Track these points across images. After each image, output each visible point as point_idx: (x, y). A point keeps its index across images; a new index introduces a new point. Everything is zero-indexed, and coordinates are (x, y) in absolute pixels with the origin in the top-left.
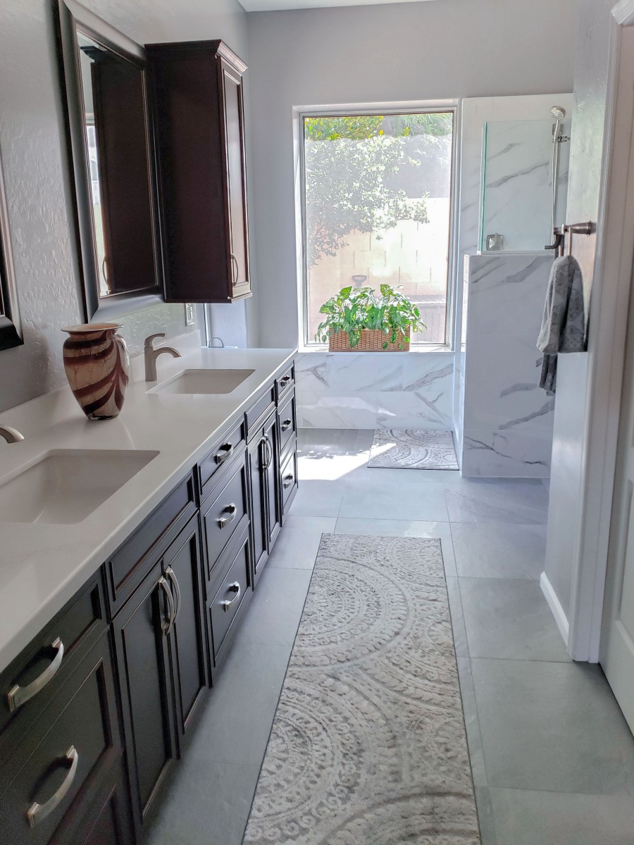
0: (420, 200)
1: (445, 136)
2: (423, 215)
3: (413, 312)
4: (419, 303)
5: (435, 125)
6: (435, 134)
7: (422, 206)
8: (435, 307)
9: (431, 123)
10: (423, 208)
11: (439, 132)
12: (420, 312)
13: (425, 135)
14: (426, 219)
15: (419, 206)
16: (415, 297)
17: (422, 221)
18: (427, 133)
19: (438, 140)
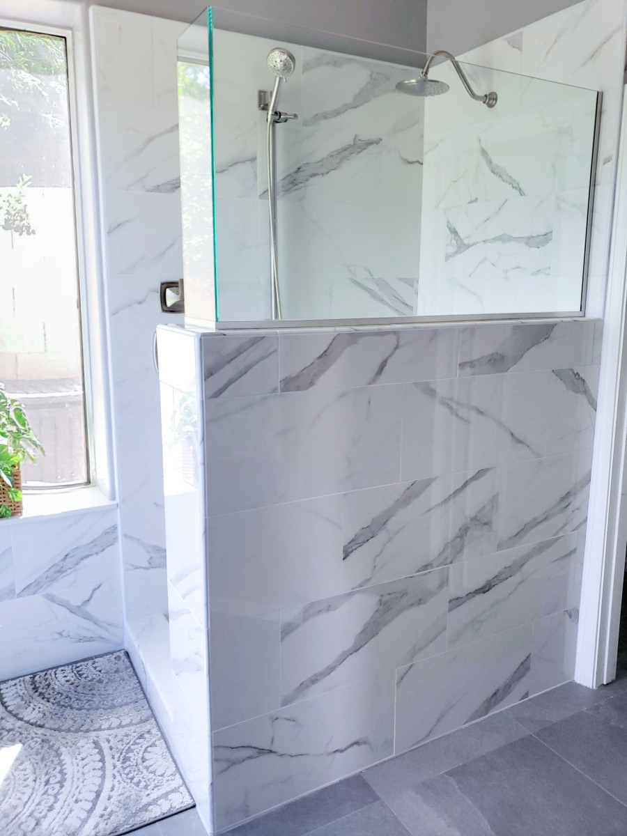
0: (14, 191)
1: (54, 77)
2: (22, 220)
3: (12, 415)
4: (25, 395)
5: (32, 53)
6: (31, 70)
7: (18, 201)
8: (59, 404)
9: (22, 49)
10: (20, 207)
11: (40, 67)
12: (28, 415)
13: (13, 71)
14: (28, 227)
15: (12, 201)
16: (16, 385)
17: (20, 230)
18: (18, 67)
19: (39, 82)
